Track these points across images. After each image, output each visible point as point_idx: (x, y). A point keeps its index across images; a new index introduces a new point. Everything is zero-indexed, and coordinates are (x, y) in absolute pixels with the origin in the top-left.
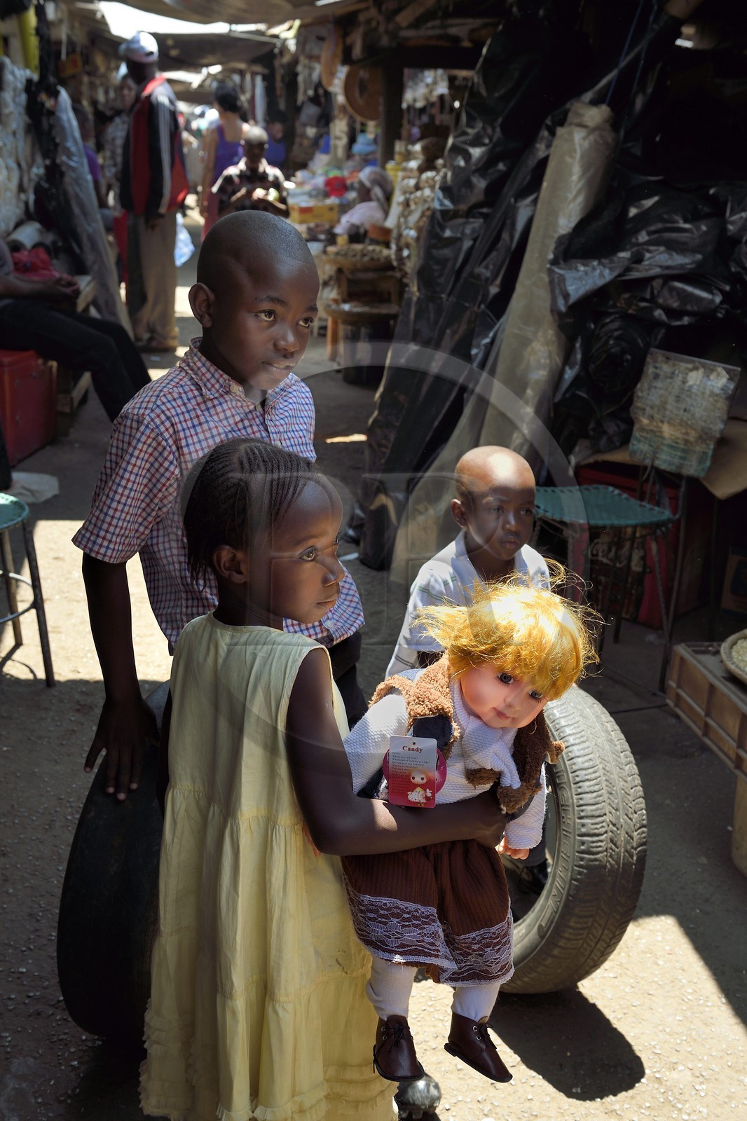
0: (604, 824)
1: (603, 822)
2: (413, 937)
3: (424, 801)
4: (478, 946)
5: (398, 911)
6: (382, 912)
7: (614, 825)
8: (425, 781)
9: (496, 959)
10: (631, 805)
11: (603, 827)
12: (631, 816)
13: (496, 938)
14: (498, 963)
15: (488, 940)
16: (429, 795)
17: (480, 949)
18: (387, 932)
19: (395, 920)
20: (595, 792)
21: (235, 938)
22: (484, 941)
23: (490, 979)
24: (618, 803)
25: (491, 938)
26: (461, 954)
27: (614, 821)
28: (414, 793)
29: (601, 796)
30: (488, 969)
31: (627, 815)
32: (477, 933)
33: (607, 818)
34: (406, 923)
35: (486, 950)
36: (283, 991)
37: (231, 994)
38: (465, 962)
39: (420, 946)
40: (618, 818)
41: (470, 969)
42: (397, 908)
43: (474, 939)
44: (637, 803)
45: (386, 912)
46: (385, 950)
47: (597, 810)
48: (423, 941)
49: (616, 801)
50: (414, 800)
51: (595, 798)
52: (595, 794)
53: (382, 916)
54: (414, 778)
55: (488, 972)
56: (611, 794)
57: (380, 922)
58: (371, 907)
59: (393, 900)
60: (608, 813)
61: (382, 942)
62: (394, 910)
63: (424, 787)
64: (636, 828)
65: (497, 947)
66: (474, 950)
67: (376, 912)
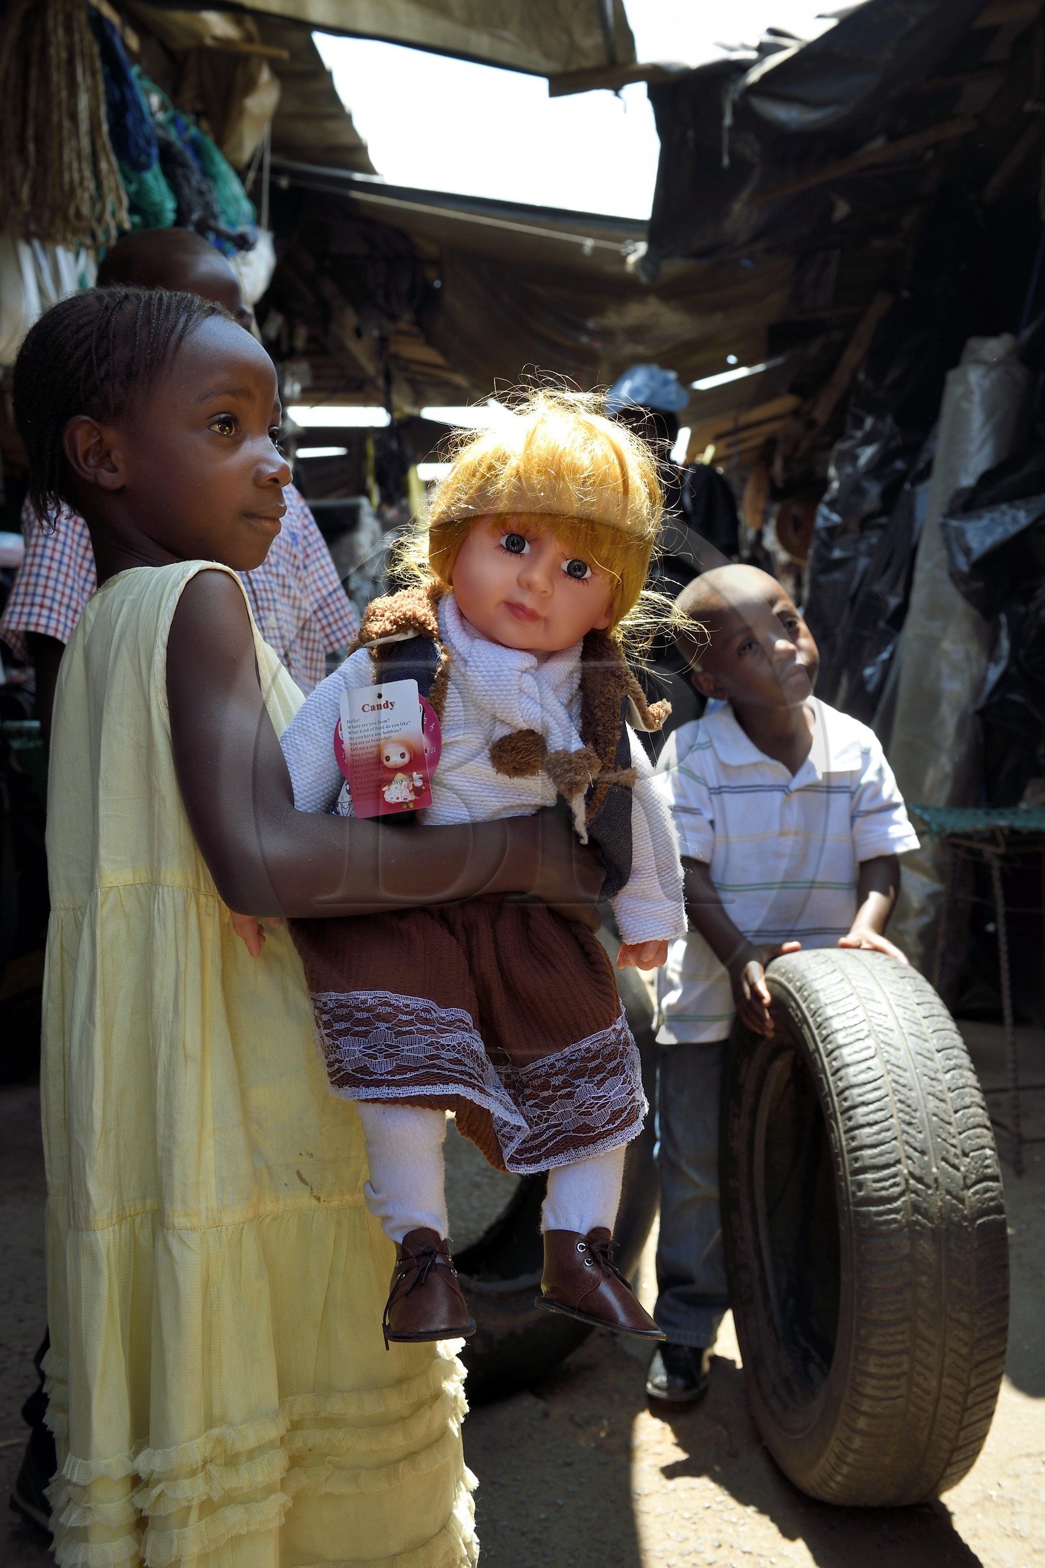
0: (897, 1179)
1: (895, 1176)
2: (418, 1050)
3: (412, 797)
4: (561, 1078)
5: (389, 1009)
6: (359, 1015)
7: (919, 1180)
8: (407, 759)
9: (600, 1098)
10: (954, 1141)
11: (895, 1185)
12: (957, 1161)
13: (594, 1058)
14: (603, 1106)
15: (577, 1064)
16: (419, 783)
17: (566, 1084)
18: (370, 1048)
19: (383, 1026)
20: (876, 1123)
21: (90, 1108)
22: (571, 1067)
23: (593, 1140)
24: (925, 1139)
25: (583, 1059)
26: (536, 1105)
27: (917, 1172)
28: (393, 786)
29: (888, 1130)
30: (587, 1120)
31: (944, 1159)
32: (558, 1055)
33: (903, 1169)
34: (404, 1029)
35: (577, 1082)
36: (179, 1206)
37: (87, 1220)
38: (547, 1120)
39: (434, 1066)
40: (927, 1166)
41: (559, 1133)
42: (387, 1004)
43: (552, 1066)
44: (969, 1138)
45: (366, 1015)
46: (368, 1084)
47: (881, 1154)
48: (438, 1057)
49: (921, 1136)
50: (395, 800)
51: (878, 1133)
52: (876, 1128)
53: (360, 1022)
54: (388, 759)
55: (586, 1128)
56: (910, 1124)
57: (356, 1034)
58: (340, 1012)
59: (380, 993)
60: (903, 1159)
61: (364, 1070)
62: (381, 1009)
63: (406, 769)
64: (969, 1182)
65: (598, 1077)
66: (557, 1088)
67: (347, 1017)
